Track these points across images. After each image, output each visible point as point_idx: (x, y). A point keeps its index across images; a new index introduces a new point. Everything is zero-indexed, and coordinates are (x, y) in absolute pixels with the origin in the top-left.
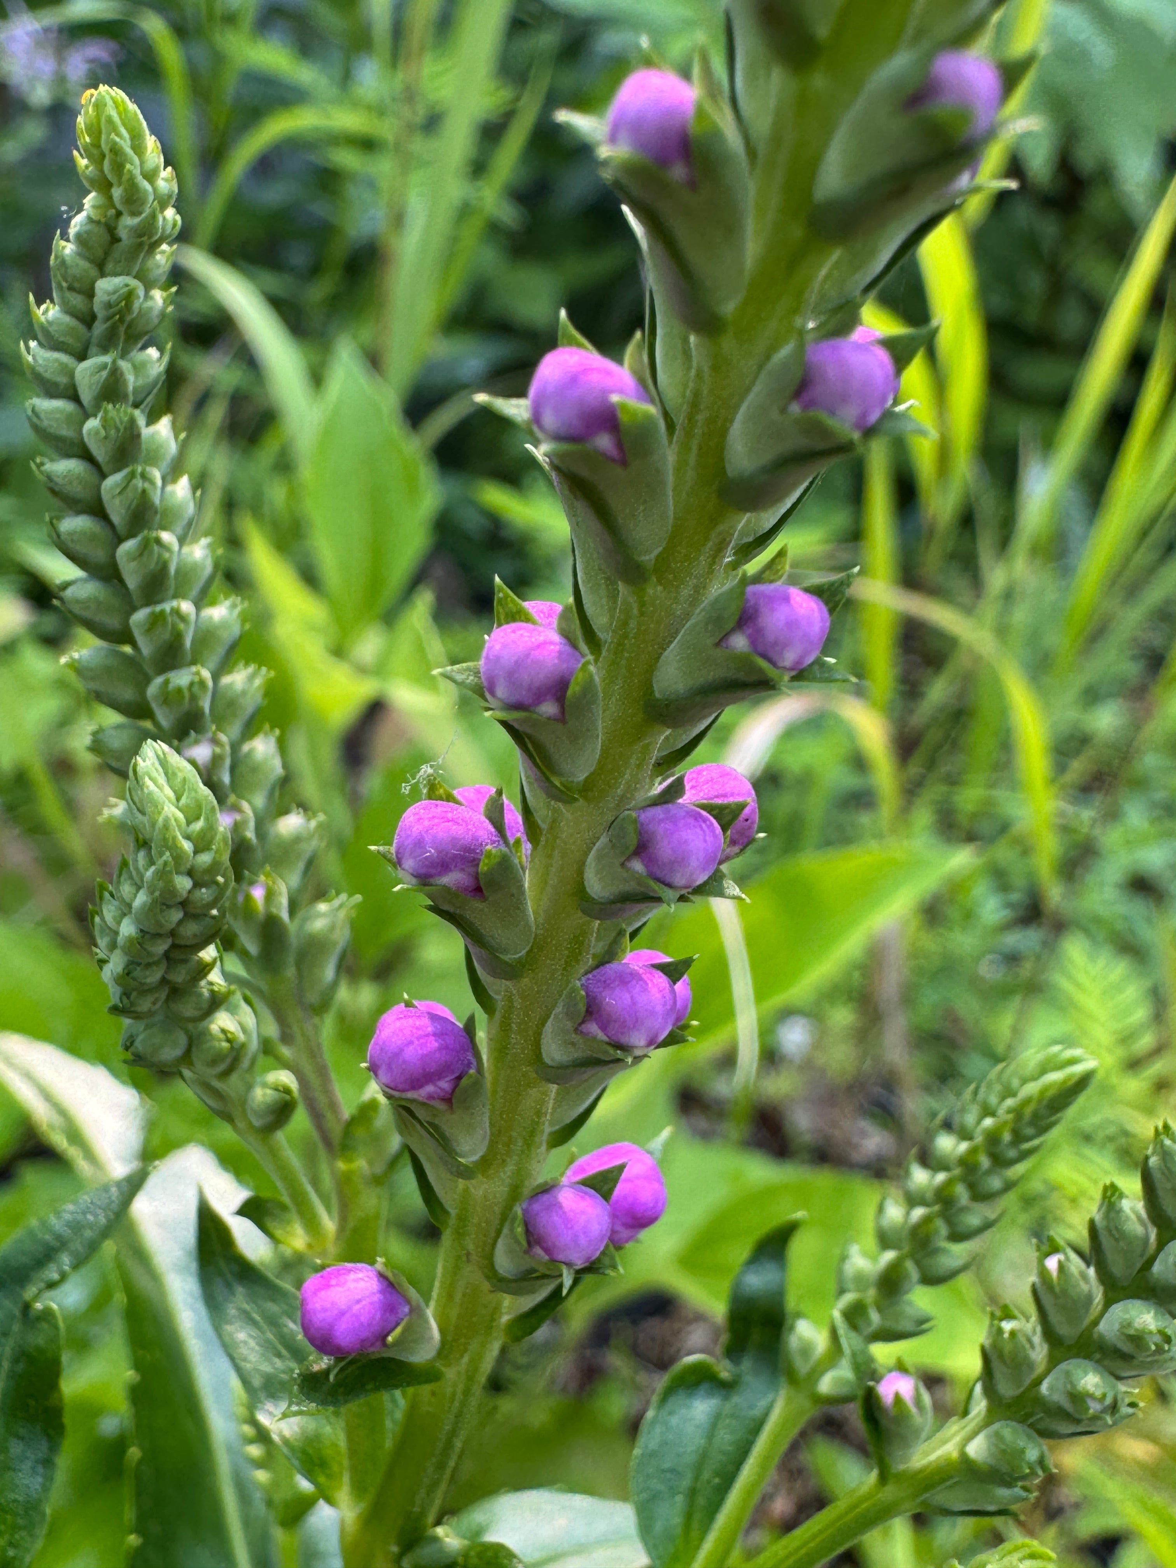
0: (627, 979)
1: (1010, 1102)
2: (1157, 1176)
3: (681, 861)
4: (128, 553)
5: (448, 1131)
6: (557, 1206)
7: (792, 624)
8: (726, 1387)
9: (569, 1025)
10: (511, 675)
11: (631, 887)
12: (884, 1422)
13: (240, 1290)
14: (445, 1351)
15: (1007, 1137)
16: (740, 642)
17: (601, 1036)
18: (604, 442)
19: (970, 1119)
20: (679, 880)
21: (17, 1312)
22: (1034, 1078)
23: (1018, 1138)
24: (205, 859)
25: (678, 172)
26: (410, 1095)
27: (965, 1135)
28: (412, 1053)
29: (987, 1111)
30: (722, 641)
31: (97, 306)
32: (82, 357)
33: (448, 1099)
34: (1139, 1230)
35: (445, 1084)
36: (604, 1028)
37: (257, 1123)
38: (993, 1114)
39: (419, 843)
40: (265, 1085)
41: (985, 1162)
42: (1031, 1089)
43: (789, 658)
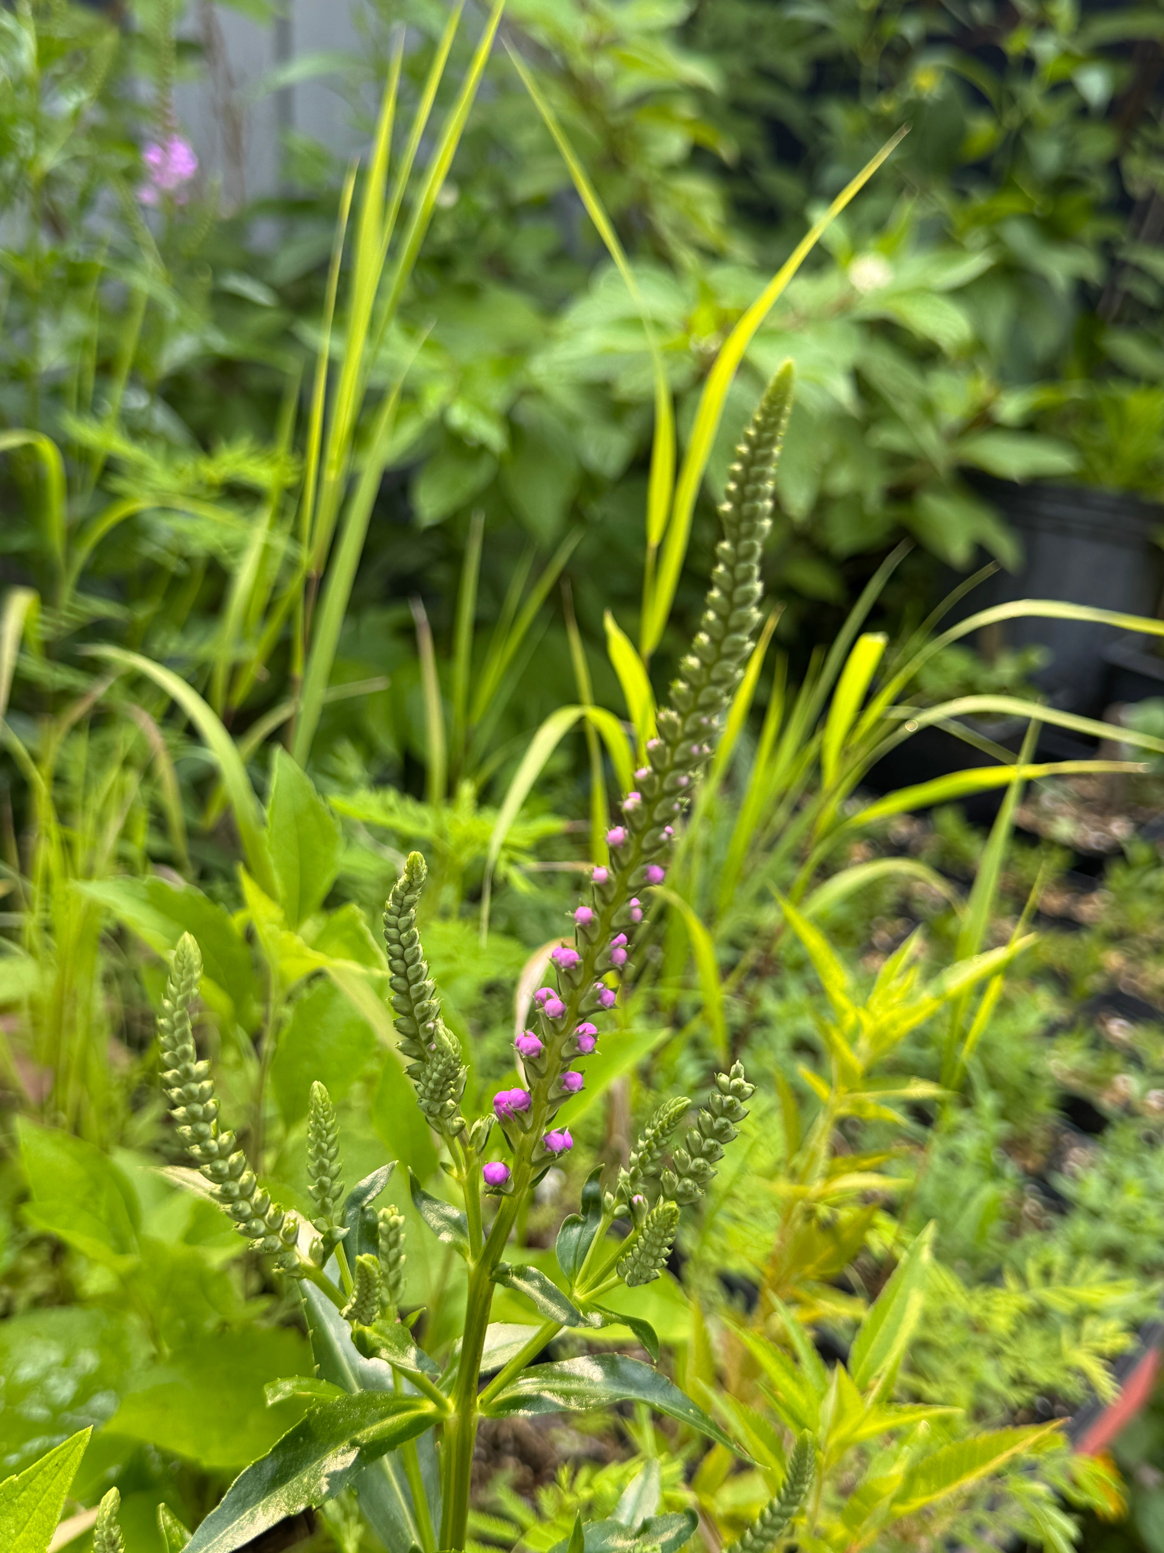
0: (572, 1076)
1: (666, 1115)
2: (701, 1123)
3: (587, 1046)
4: (412, 970)
5: (525, 1120)
6: (552, 1137)
7: (609, 998)
8: (584, 1224)
9: (557, 1087)
10: (553, 1011)
11: (574, 1053)
12: (635, 1208)
13: (425, 1202)
14: (514, 1191)
15: (666, 1126)
16: (599, 1002)
17: (567, 1089)
18: (573, 967)
19: (655, 1122)
20: (586, 1051)
21: (360, 1211)
22: (673, 1107)
23: (670, 1127)
24: (457, 1055)
25: (588, 925)
26: (519, 1109)
27: (653, 1127)
28: (520, 1098)
29: (660, 1119)
30: (595, 1001)
31: (404, 903)
32: (399, 917)
33: (526, 1111)
34: (698, 1138)
35: (527, 1106)
36: (568, 1087)
37: (452, 1133)
38: (662, 1120)
39: (527, 1047)
40: (456, 1121)
41: (660, 1135)
42: (673, 1110)
43: (608, 1005)
